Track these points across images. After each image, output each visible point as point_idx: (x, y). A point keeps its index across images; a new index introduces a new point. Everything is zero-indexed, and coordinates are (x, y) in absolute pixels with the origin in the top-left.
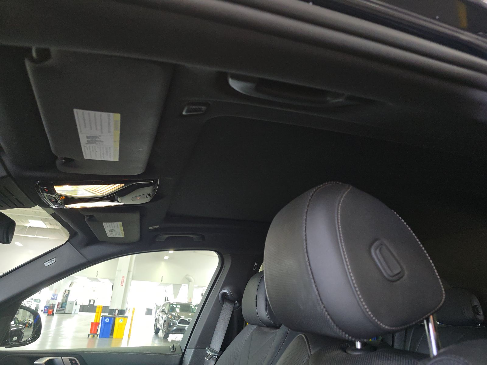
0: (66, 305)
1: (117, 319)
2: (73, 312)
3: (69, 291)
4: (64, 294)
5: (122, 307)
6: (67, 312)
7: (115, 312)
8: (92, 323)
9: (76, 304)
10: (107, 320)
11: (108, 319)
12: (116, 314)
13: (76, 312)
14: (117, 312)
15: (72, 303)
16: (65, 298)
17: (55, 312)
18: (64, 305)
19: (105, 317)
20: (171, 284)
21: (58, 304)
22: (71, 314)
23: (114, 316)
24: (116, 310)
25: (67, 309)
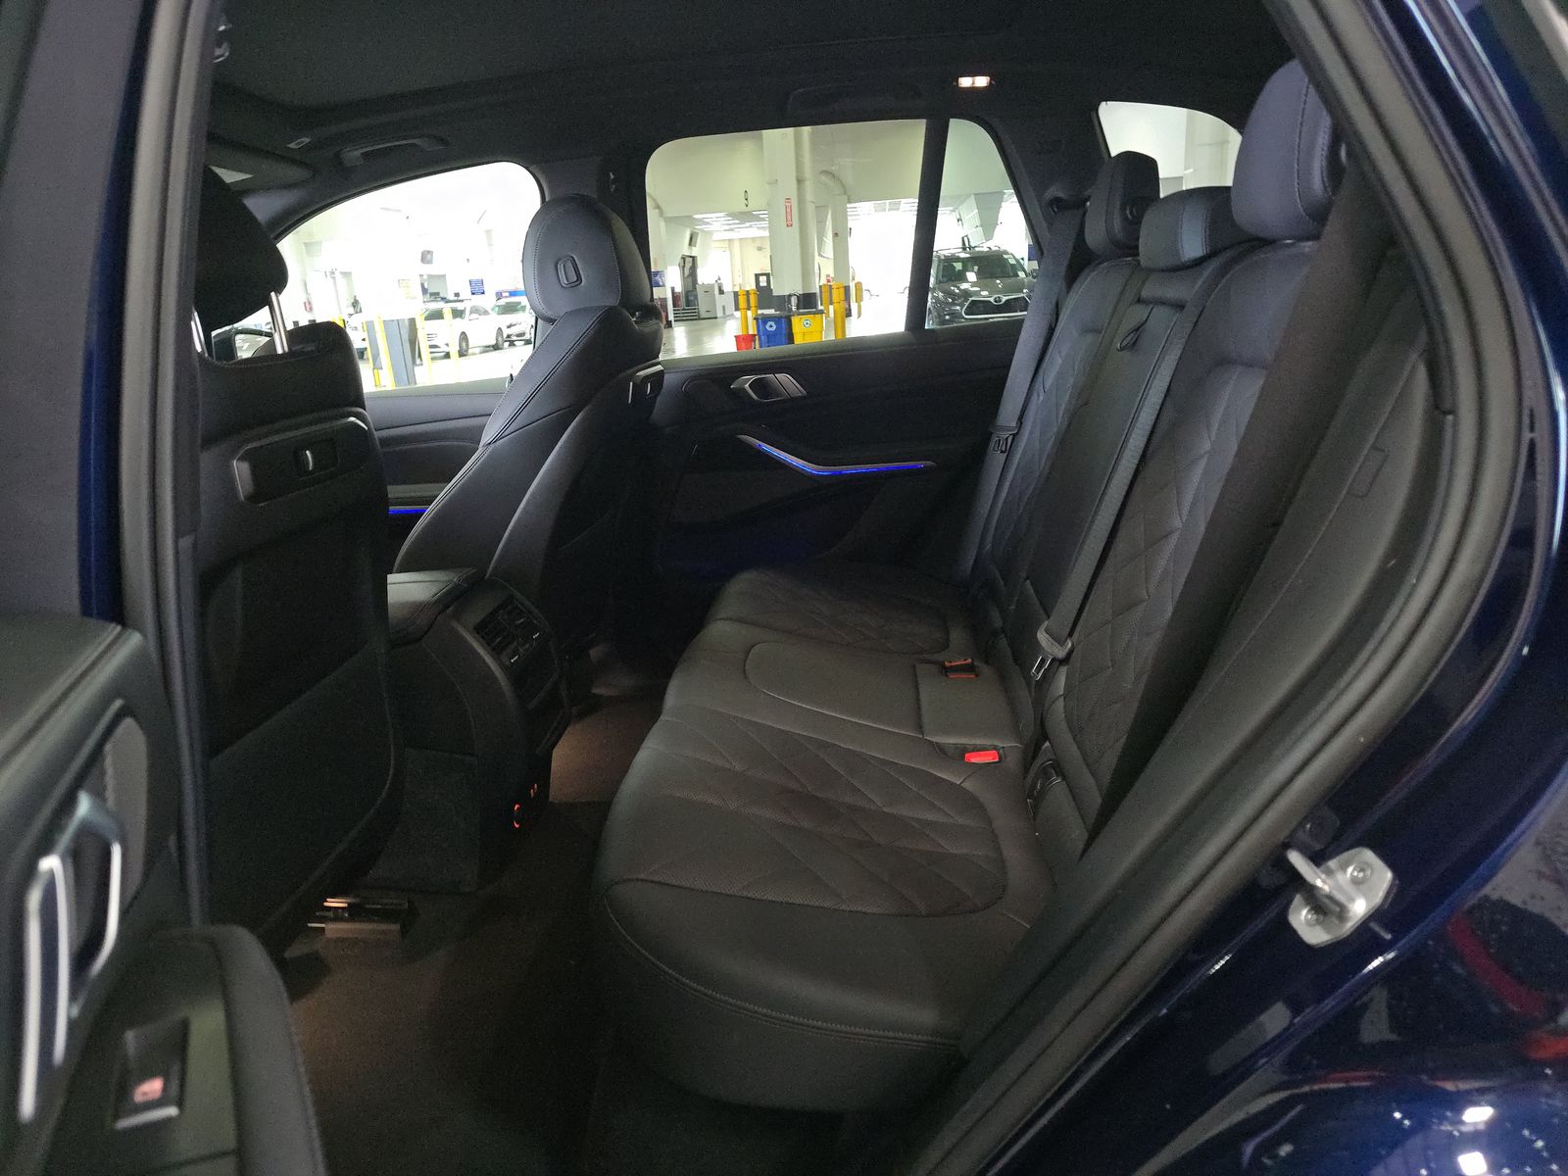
0: (696, 297)
1: (795, 320)
2: (720, 314)
3: (694, 258)
4: (684, 267)
5: (803, 288)
6: (703, 314)
7: (790, 302)
8: (737, 338)
9: (721, 292)
10: (771, 326)
11: (773, 323)
12: (794, 308)
13: (727, 313)
14: (794, 300)
15: (708, 289)
16: (690, 280)
17: (671, 317)
18: (691, 298)
19: (765, 319)
20: (968, 196)
21: (675, 297)
22: (716, 318)
23: (786, 313)
24: (790, 296)
25: (703, 307)
